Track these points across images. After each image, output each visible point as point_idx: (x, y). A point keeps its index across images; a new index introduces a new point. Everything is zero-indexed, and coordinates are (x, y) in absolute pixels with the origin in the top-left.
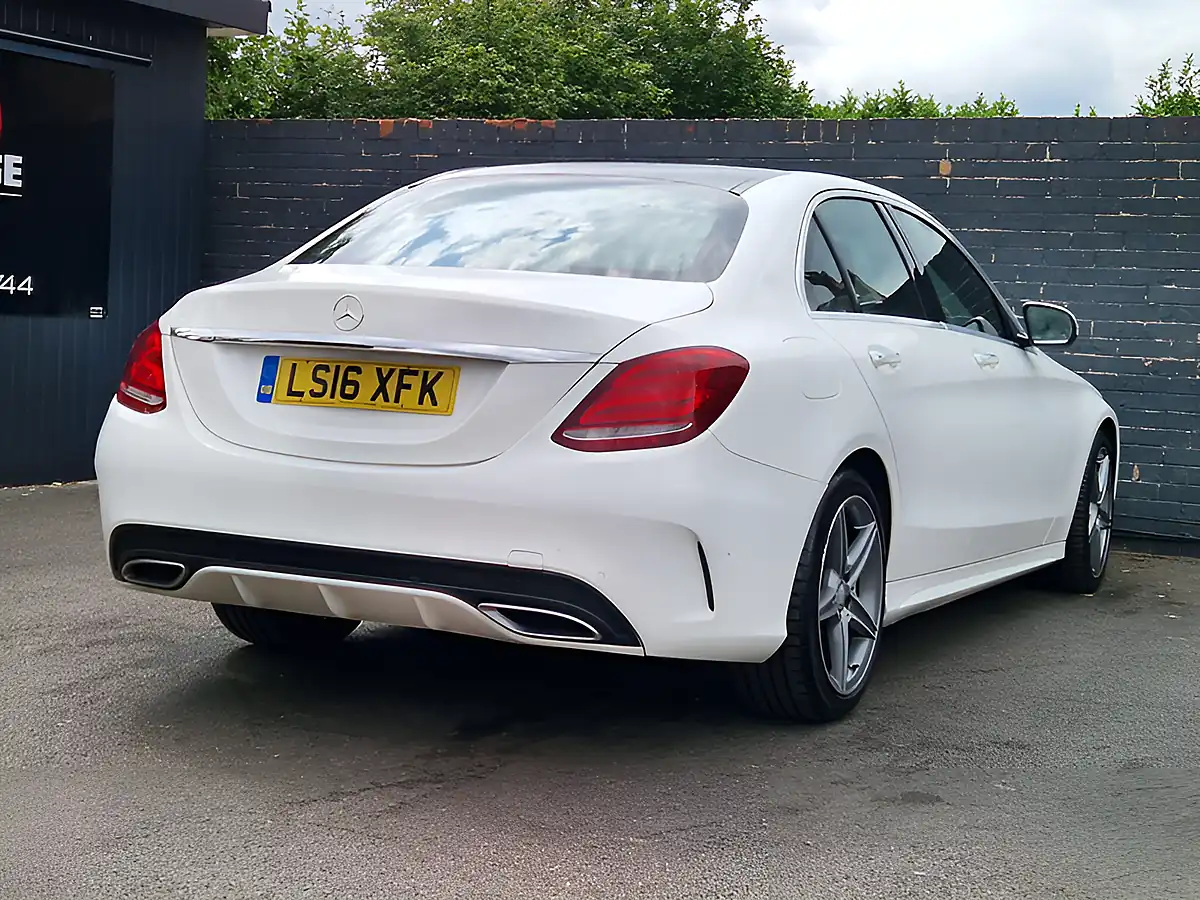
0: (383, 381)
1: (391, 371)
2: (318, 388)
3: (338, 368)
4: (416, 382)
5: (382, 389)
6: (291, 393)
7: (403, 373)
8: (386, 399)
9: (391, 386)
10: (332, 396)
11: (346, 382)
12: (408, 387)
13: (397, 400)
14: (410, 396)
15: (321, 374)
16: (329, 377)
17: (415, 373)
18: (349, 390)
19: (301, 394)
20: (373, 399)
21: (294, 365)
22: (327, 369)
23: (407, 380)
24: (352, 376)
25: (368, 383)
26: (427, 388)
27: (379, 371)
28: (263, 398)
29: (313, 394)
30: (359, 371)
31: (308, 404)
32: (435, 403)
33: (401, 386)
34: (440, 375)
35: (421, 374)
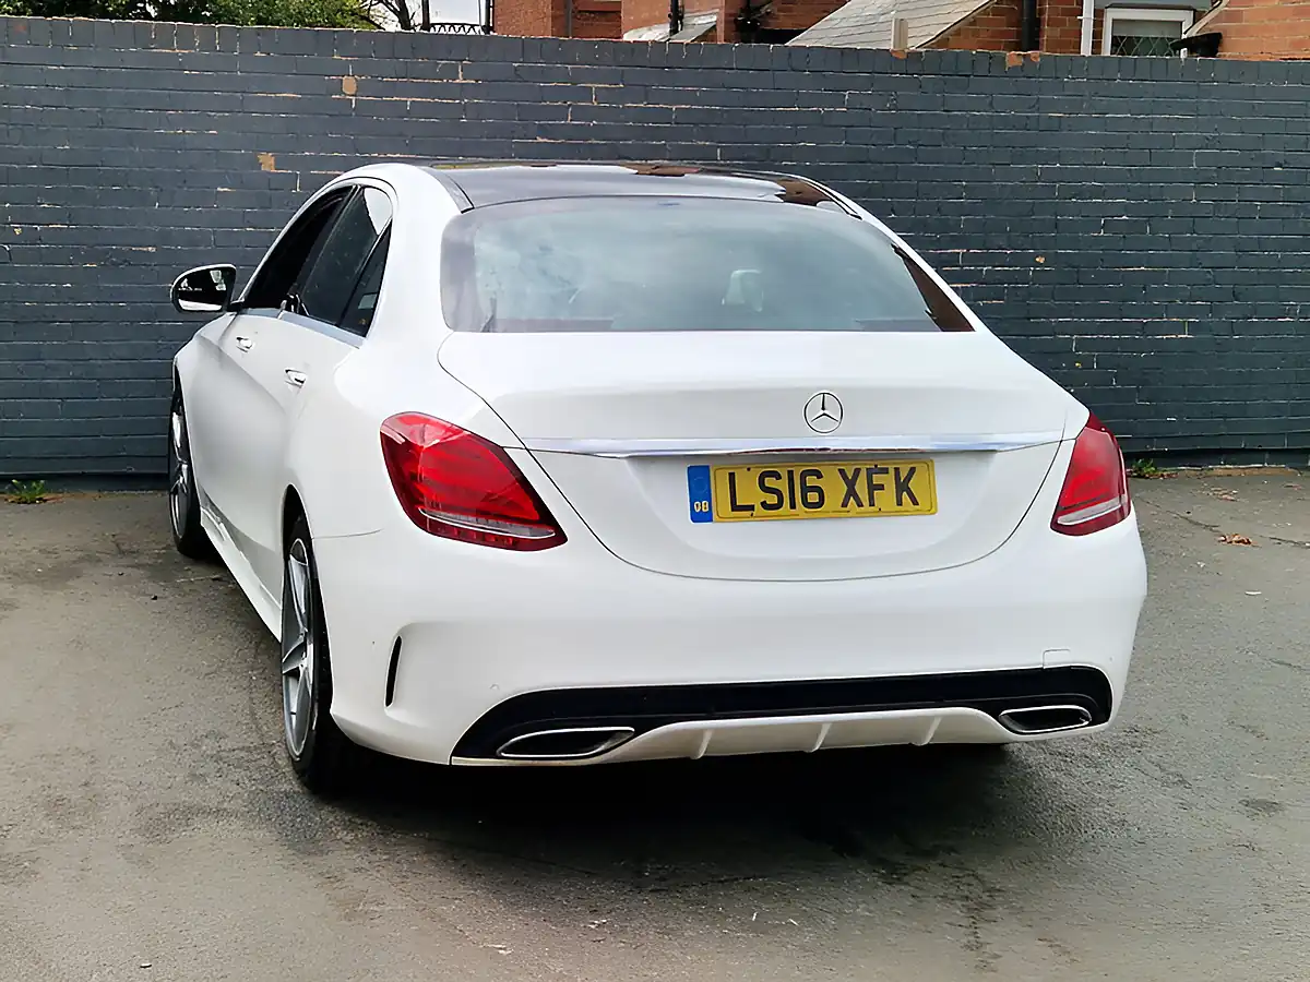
0: (851, 484)
1: (857, 471)
2: (772, 499)
3: (791, 473)
4: (888, 481)
5: (851, 492)
6: (735, 508)
7: (870, 473)
8: (860, 505)
9: (861, 488)
10: (793, 506)
11: (805, 490)
12: (881, 487)
13: (872, 504)
14: (886, 497)
15: (769, 482)
16: (782, 485)
17: (886, 471)
18: (813, 497)
19: (751, 508)
20: (845, 505)
21: (732, 475)
22: (779, 477)
23: (877, 479)
24: (811, 481)
25: (834, 488)
26: (902, 487)
27: (842, 472)
28: (697, 517)
29: (764, 504)
30: (819, 476)
31: (763, 518)
32: (915, 502)
33: (872, 488)
34: (913, 470)
35: (892, 472)
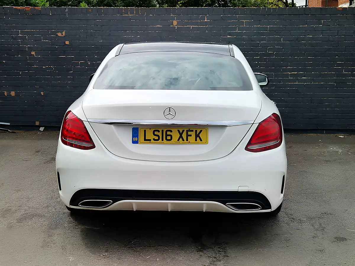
0: (181, 135)
1: (183, 131)
2: (157, 138)
3: (163, 131)
4: (193, 134)
5: (181, 136)
6: (145, 140)
7: (187, 131)
8: (183, 140)
9: (184, 135)
10: (162, 140)
11: (167, 135)
12: (191, 135)
13: (187, 140)
14: (192, 139)
15: (156, 133)
16: (160, 134)
17: (192, 131)
18: (169, 138)
19: (150, 140)
20: (178, 140)
21: (145, 131)
22: (159, 131)
23: (189, 133)
24: (169, 133)
25: (175, 135)
26: (197, 136)
27: (179, 131)
28: (134, 142)
29: (154, 139)
30: (171, 131)
31: (153, 143)
32: (201, 140)
33: (188, 136)
34: (201, 131)
35: (194, 131)
